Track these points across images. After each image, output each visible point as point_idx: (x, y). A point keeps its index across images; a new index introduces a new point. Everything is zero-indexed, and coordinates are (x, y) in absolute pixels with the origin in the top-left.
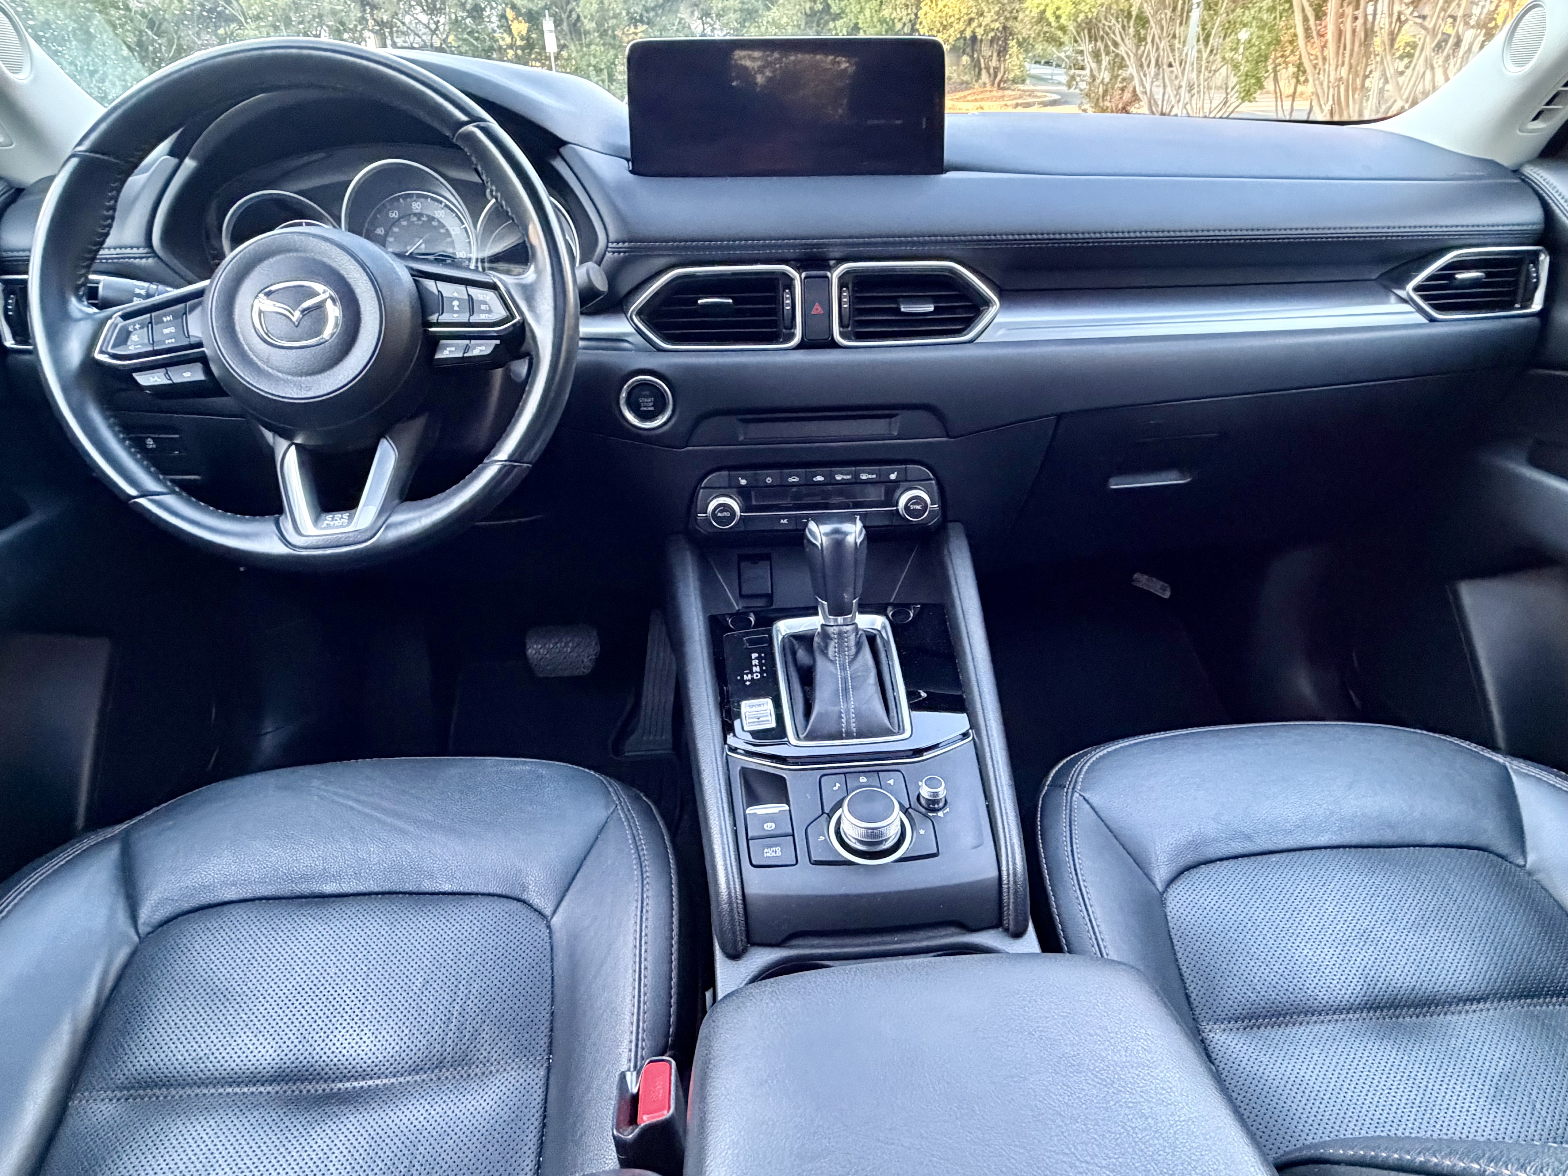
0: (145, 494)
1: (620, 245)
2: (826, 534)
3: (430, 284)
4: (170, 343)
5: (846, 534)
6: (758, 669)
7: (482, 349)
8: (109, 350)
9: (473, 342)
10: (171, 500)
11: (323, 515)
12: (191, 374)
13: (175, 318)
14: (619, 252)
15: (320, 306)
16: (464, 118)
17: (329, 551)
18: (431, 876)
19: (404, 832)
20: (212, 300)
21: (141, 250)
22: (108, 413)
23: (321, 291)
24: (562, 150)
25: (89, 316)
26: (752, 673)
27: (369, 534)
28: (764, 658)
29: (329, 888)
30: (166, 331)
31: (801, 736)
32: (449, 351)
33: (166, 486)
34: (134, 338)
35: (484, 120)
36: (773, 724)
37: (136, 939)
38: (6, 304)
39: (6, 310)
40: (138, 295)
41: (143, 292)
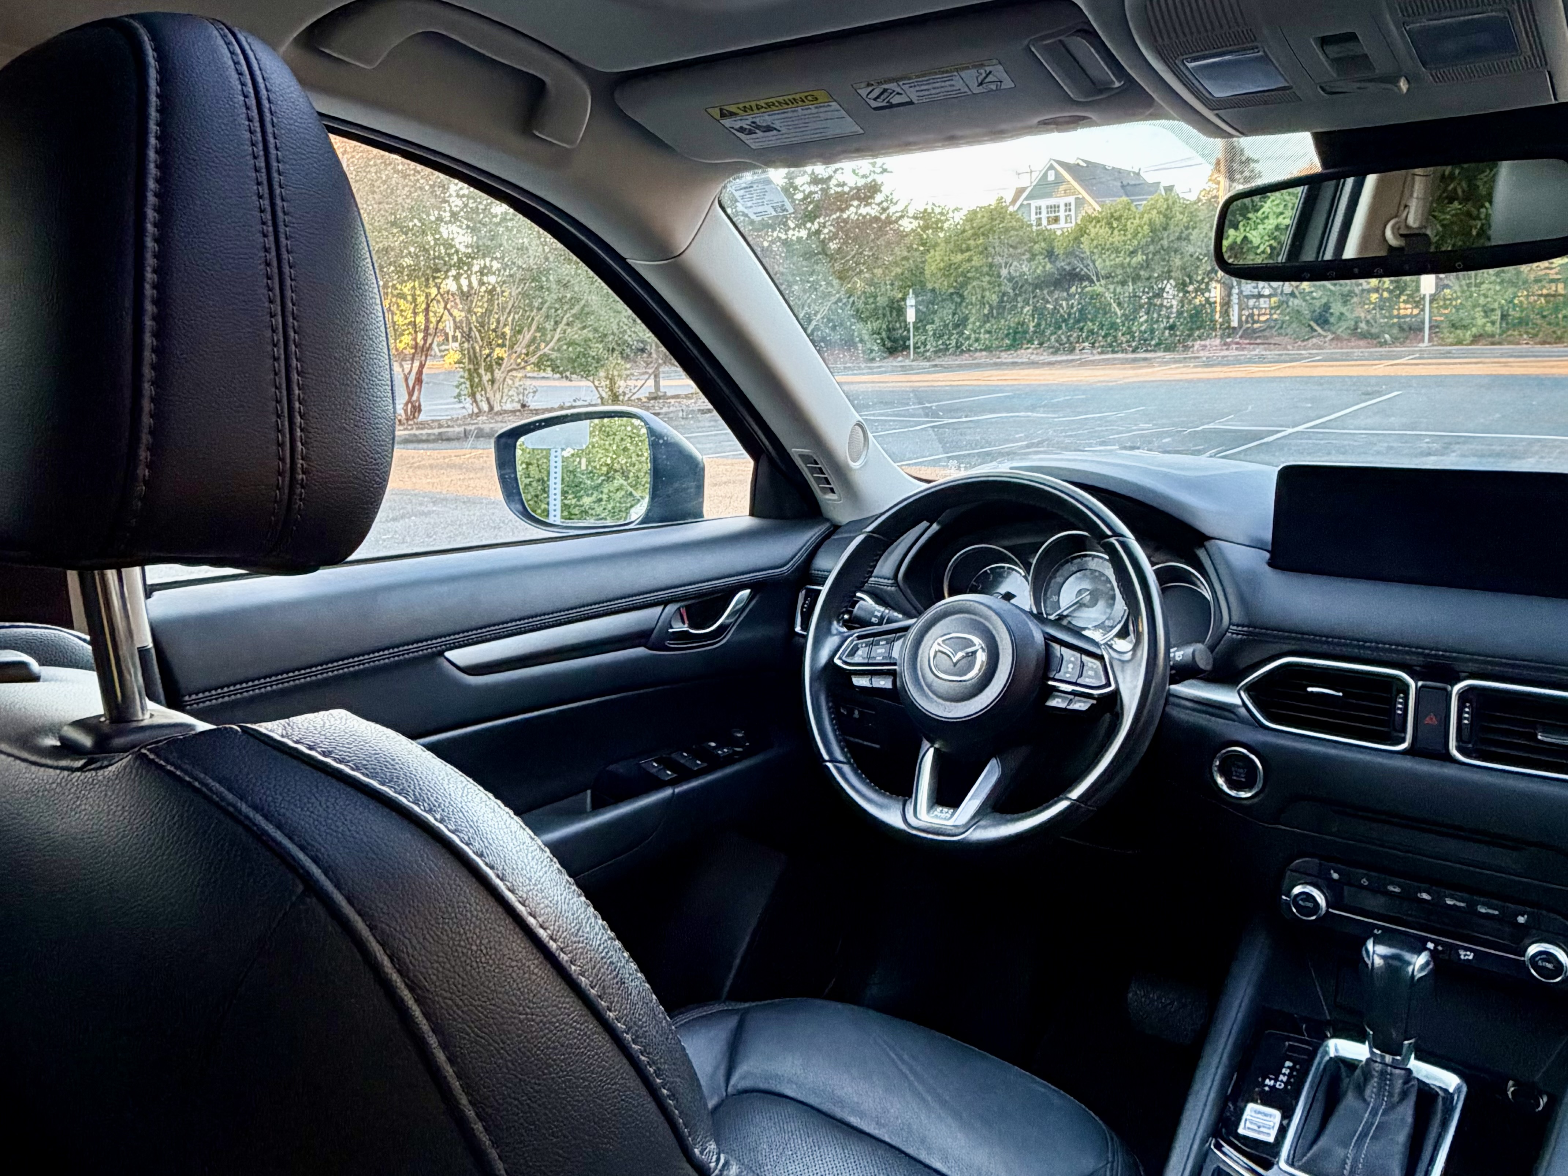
0: (833, 760)
1: (1240, 628)
2: (1384, 957)
3: (1057, 647)
4: (879, 659)
5: (1409, 963)
6: (1285, 1079)
7: (1081, 705)
8: (844, 658)
9: (1077, 698)
10: (846, 769)
11: (936, 806)
12: (884, 683)
13: (887, 643)
14: (1238, 634)
15: (974, 653)
16: (1109, 533)
17: (930, 836)
18: (929, 1151)
19: (923, 1100)
20: (912, 634)
21: (890, 581)
22: (830, 699)
23: (977, 644)
24: (1207, 544)
25: (840, 633)
26: (1276, 1080)
27: (961, 830)
28: (1297, 1070)
29: (854, 1120)
30: (879, 651)
31: (1296, 1164)
32: (1056, 702)
33: (846, 757)
34: (860, 652)
35: (1122, 536)
36: (1271, 1139)
37: (724, 1094)
38: (804, 603)
39: (803, 607)
40: (876, 616)
41: (879, 614)
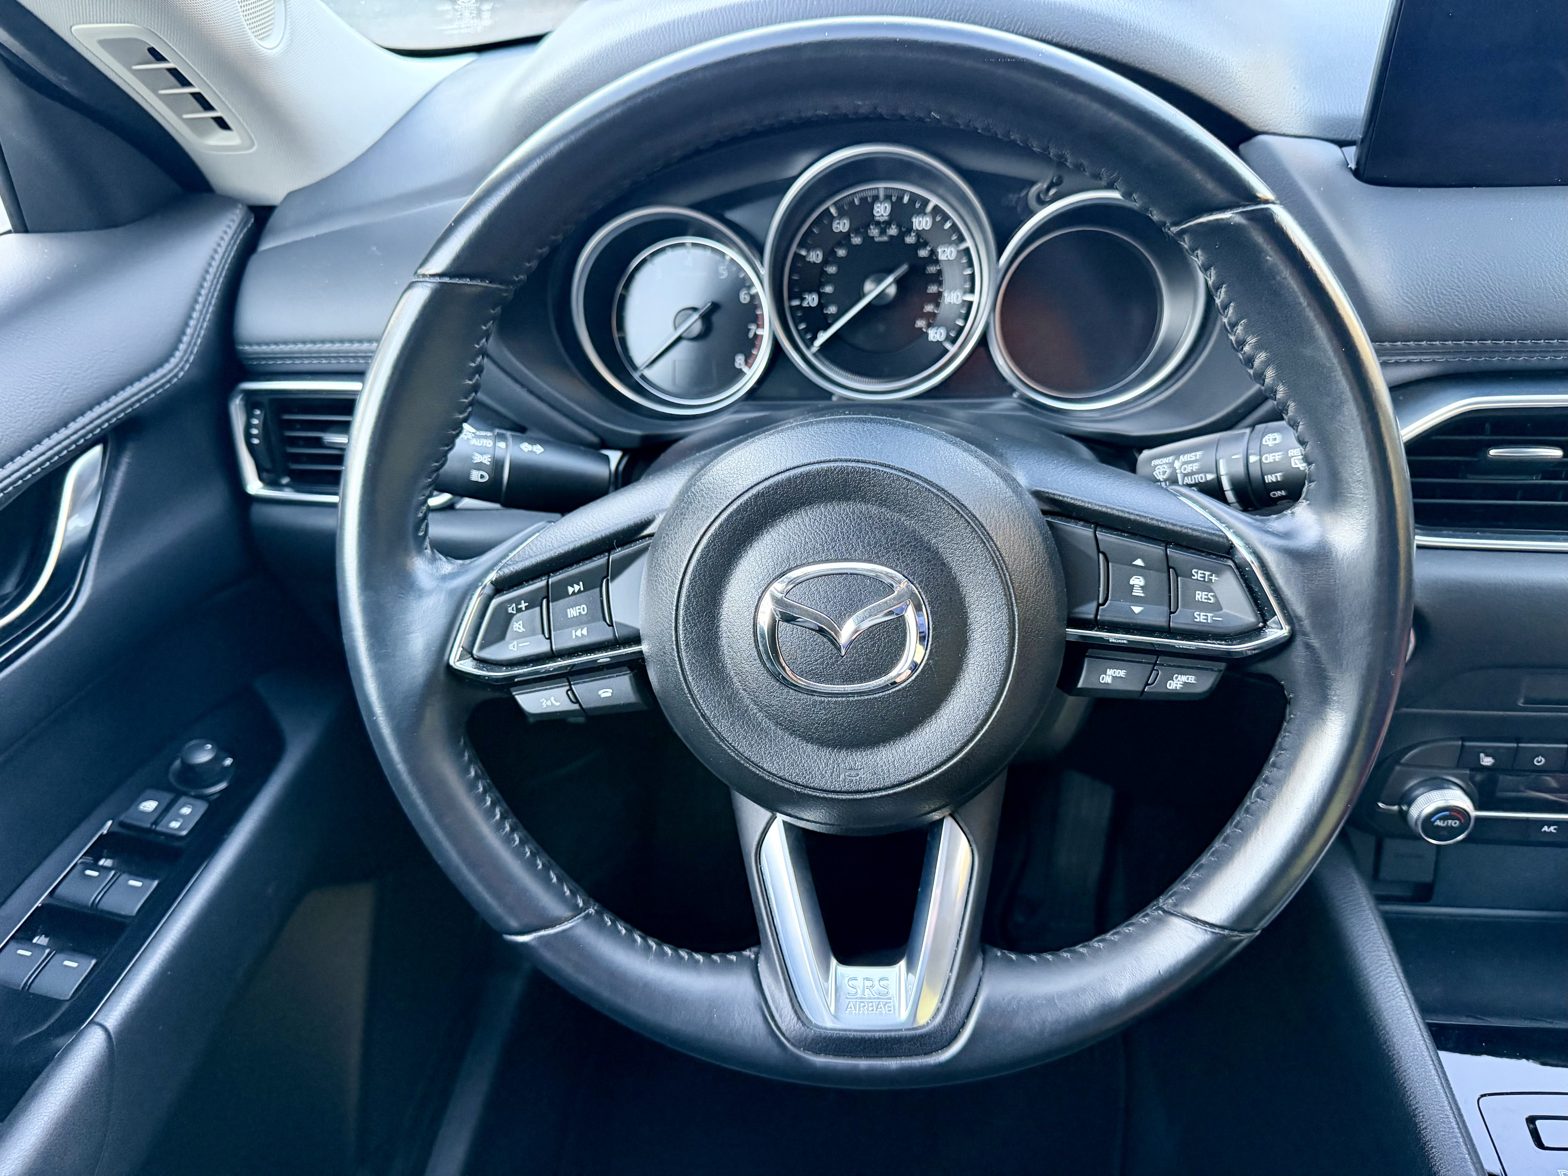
0: (534, 926)
4: (580, 636)
7: (1188, 680)
8: (477, 651)
12: (612, 693)
13: (587, 586)
30: (572, 613)
34: (517, 626)
38: (248, 426)
39: (248, 436)
40: (479, 466)
41: (486, 460)
